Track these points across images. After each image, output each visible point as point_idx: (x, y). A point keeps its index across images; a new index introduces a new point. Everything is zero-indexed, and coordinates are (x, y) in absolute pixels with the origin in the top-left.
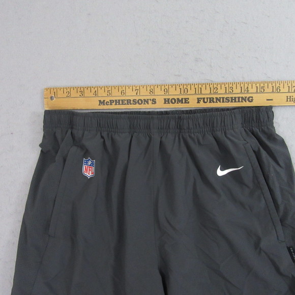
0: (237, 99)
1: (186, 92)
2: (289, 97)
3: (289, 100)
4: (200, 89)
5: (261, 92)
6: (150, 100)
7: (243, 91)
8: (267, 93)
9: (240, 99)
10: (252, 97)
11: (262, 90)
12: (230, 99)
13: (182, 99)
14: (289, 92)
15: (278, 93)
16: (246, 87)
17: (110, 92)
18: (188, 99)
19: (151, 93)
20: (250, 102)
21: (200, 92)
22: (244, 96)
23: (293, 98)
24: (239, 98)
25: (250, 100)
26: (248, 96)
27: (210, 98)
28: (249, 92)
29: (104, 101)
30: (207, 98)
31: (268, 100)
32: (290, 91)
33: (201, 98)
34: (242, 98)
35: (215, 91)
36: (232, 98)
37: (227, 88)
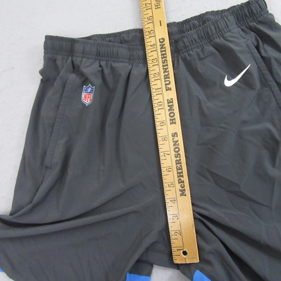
0: (162, 53)
1: (161, 103)
2: (156, 7)
3: (159, 6)
4: (157, 90)
5: (154, 33)
6: (173, 139)
7: (155, 49)
8: (154, 27)
9: (162, 50)
10: (160, 40)
11: (152, 32)
12: (164, 59)
13: (169, 106)
14: (151, 8)
15: (153, 18)
16: (151, 47)
17: (170, 184)
18: (168, 100)
19: (166, 139)
20: (164, 40)
21: (160, 90)
22: (159, 47)
23: (156, 3)
24: (161, 52)
25: (162, 41)
26: (158, 43)
27: (165, 78)
28: (155, 43)
29: (180, 190)
30: (165, 81)
31: (161, 25)
32: (150, 7)
33: (166, 87)
34: (161, 48)
35: (157, 76)
36: (162, 58)
37: (153, 64)
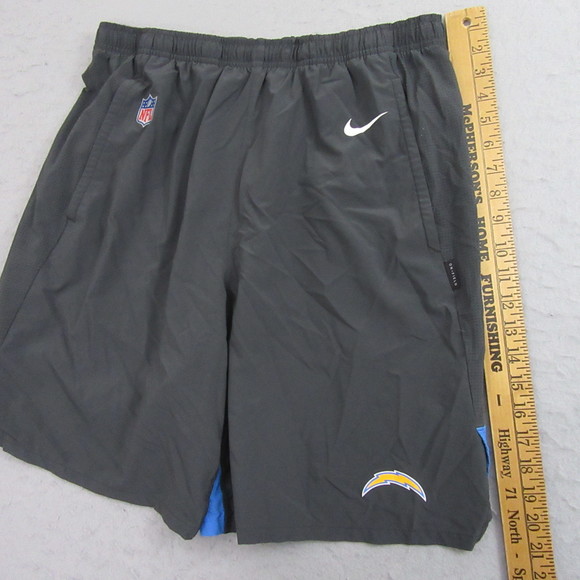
0: (496, 344)
1: (499, 254)
2: (507, 433)
3: (502, 434)
4: (507, 277)
5: (512, 384)
6: (480, 193)
7: (511, 352)
8: (512, 395)
9: (496, 350)
10: (501, 370)
11: (516, 387)
12: (494, 332)
13: (487, 249)
14: (517, 433)
15: (514, 415)
16: (517, 357)
17: (488, 122)
18: (488, 259)
19: (493, 194)
20: (493, 367)
21: (501, 278)
22: (503, 355)
23: (507, 441)
24: (498, 347)
25: (496, 366)
26: (503, 362)
27: (492, 297)
28: (511, 364)
29: (471, 113)
30: (492, 292)
31: (498, 396)
32: (519, 435)
33: (491, 281)
34: (499, 352)
35: (507, 304)
36: (497, 334)
37: (514, 325)
